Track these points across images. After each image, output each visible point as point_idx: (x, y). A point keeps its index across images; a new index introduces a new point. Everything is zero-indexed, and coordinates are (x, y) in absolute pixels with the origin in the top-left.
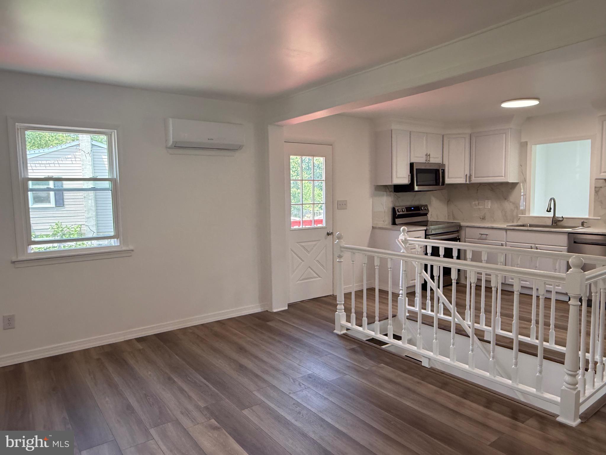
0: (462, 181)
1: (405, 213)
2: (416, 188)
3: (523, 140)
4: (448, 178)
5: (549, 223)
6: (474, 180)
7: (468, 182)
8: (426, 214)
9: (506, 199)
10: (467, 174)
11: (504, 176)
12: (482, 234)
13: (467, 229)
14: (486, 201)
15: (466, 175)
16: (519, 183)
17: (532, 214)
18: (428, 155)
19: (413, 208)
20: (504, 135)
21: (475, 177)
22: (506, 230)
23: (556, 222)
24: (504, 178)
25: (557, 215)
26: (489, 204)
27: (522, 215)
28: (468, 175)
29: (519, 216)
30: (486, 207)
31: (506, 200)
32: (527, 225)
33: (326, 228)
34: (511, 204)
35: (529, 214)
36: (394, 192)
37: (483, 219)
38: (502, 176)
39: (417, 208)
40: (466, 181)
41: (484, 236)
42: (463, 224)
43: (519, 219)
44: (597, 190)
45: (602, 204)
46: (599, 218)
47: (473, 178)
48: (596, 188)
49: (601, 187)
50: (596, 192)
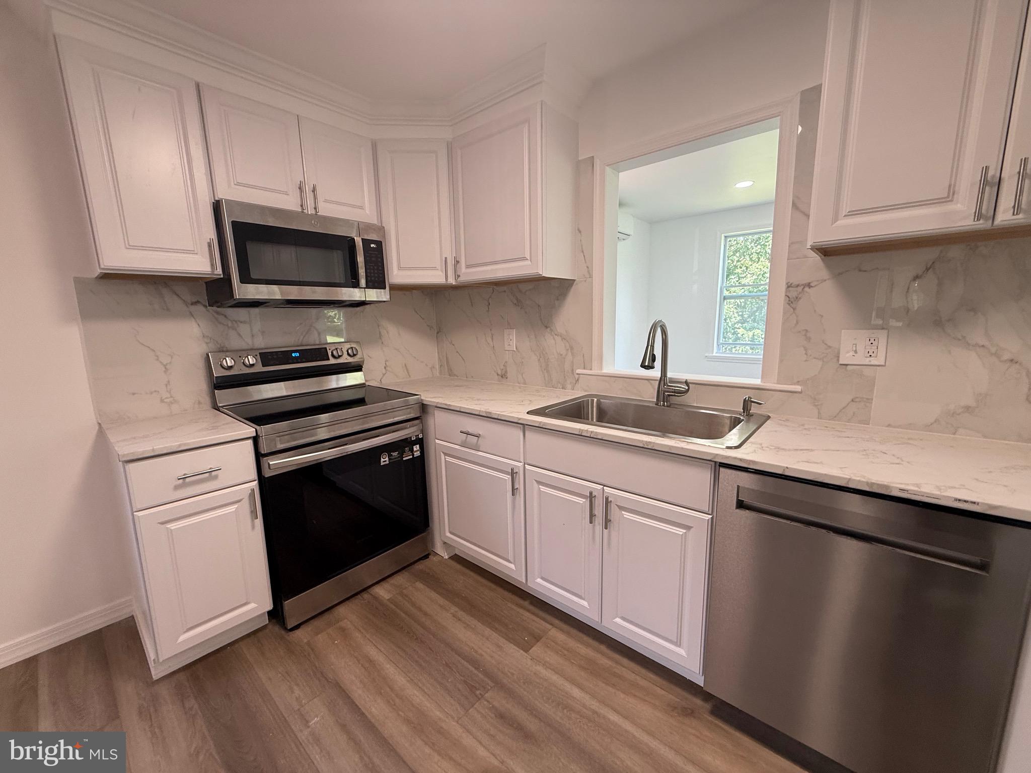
0: (435, 277)
1: (259, 368)
3: (582, 153)
4: (400, 268)
5: (649, 395)
6: (470, 275)
7: (452, 281)
9: (547, 327)
10: (446, 258)
11: (529, 256)
12: (467, 434)
13: (438, 414)
14: (506, 332)
15: (446, 262)
16: (574, 280)
17: (607, 369)
18: (307, 191)
19: (296, 354)
21: (467, 267)
22: (524, 426)
23: (669, 396)
24: (528, 263)
25: (670, 374)
26: (512, 340)
27: (584, 368)
28: (450, 260)
29: (579, 371)
30: (507, 348)
31: (548, 330)
34: (558, 339)
35: (601, 368)
36: (209, 306)
37: (503, 375)
38: (524, 259)
40: (447, 277)
41: (472, 440)
42: (428, 397)
44: (793, 293)
45: (808, 339)
46: (798, 388)
47: (463, 269)
48: (789, 286)
49: (809, 285)
50: (791, 301)
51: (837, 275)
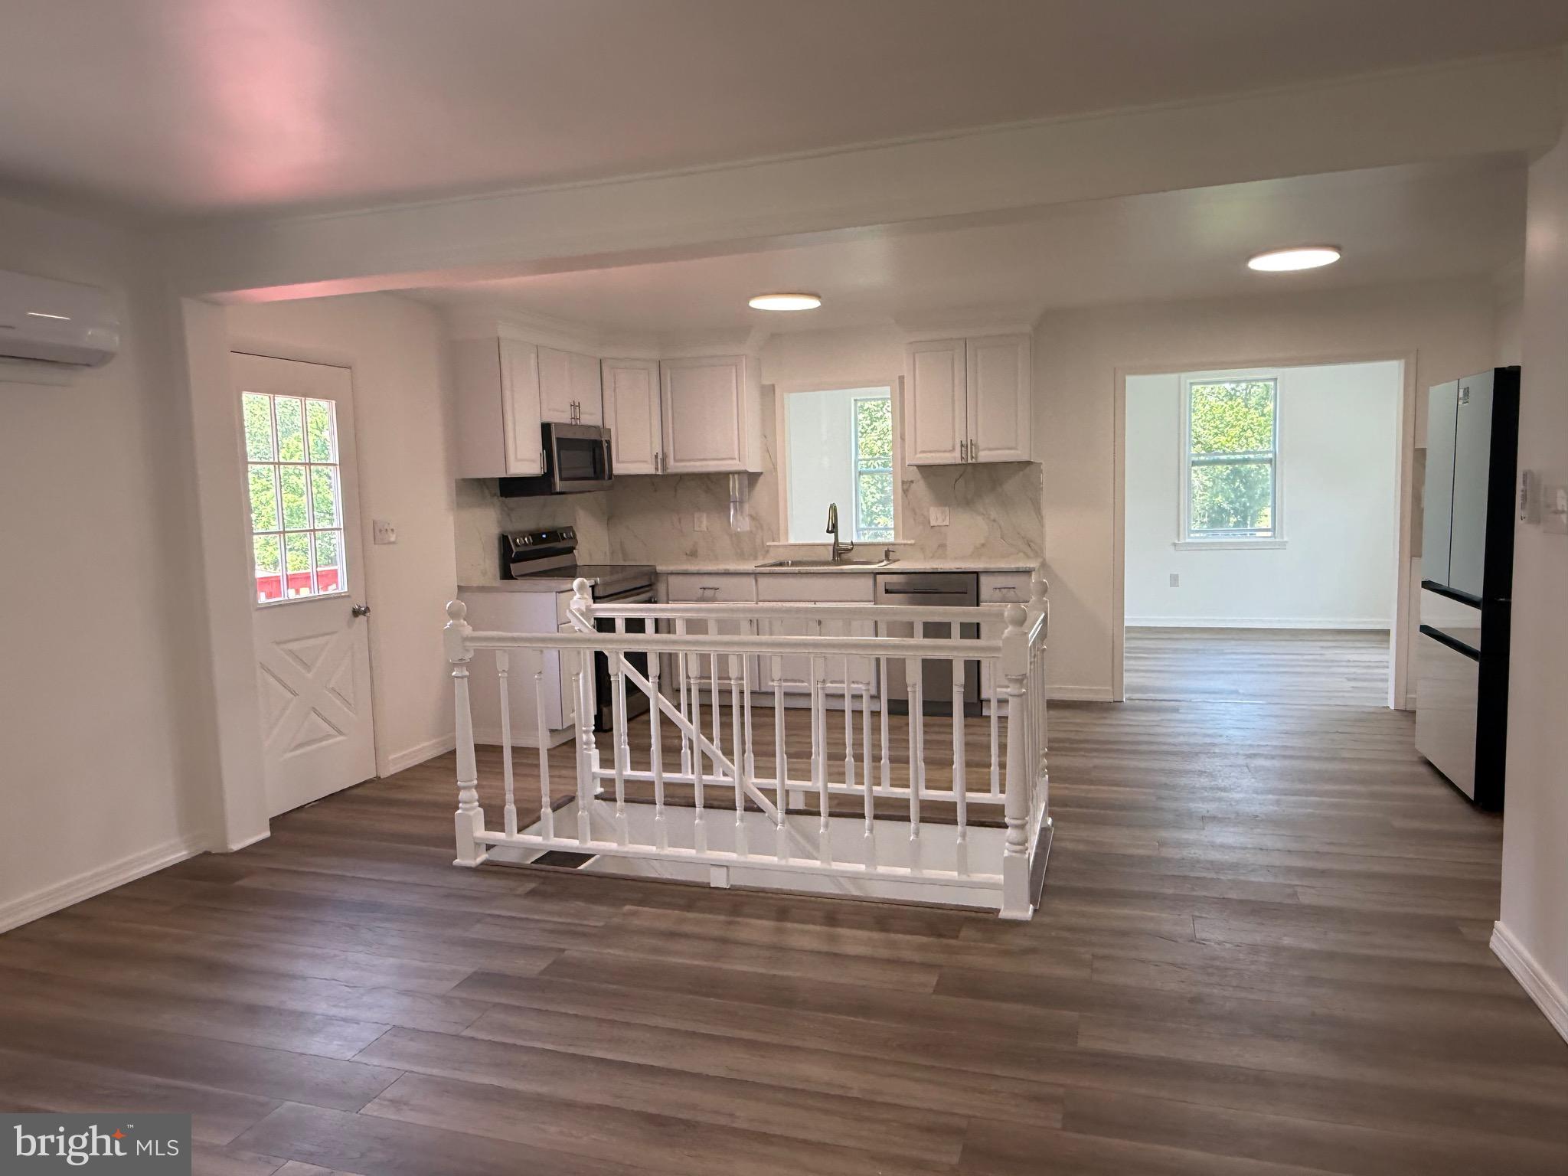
0: (648, 469)
1: (531, 547)
2: (559, 485)
3: (767, 382)
4: (620, 461)
5: (829, 555)
6: (674, 467)
7: (660, 472)
8: (570, 550)
10: (656, 453)
11: (737, 456)
12: (704, 589)
13: (672, 579)
14: (696, 515)
15: (656, 456)
16: (762, 473)
17: (792, 541)
18: (575, 406)
19: (544, 536)
20: (734, 370)
21: (675, 460)
22: (756, 575)
23: (840, 553)
24: (736, 461)
25: (840, 540)
26: (704, 522)
27: (774, 541)
28: (660, 456)
29: (768, 544)
30: (697, 529)
32: (788, 563)
33: (349, 596)
34: (749, 519)
35: (787, 540)
36: (501, 496)
37: (693, 554)
38: (734, 459)
39: (554, 535)
40: (657, 469)
41: (709, 593)
42: (660, 568)
43: (767, 552)
44: (905, 487)
45: (915, 514)
46: (913, 542)
47: (671, 462)
48: (903, 482)
49: (912, 482)
50: (905, 492)
51: (925, 477)
